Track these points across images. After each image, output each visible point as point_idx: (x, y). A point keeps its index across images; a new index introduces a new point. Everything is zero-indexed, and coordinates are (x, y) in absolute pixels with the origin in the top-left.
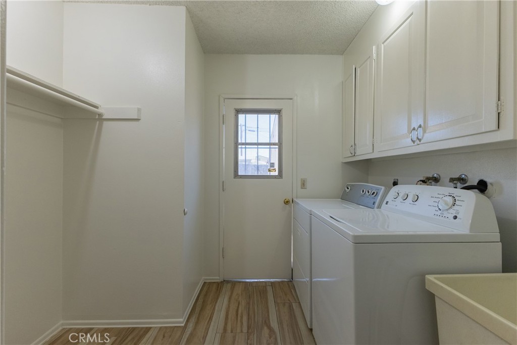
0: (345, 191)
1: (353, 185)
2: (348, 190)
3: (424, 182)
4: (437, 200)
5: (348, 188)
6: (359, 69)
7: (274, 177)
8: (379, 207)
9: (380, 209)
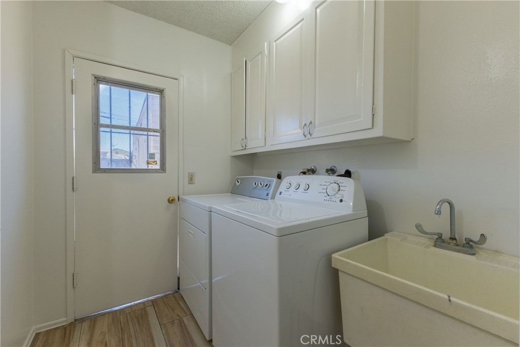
0: (235, 184)
1: (244, 179)
2: (238, 184)
3: (304, 173)
4: (325, 187)
5: (238, 182)
6: (249, 63)
7: (156, 171)
8: (273, 197)
9: (273, 200)
